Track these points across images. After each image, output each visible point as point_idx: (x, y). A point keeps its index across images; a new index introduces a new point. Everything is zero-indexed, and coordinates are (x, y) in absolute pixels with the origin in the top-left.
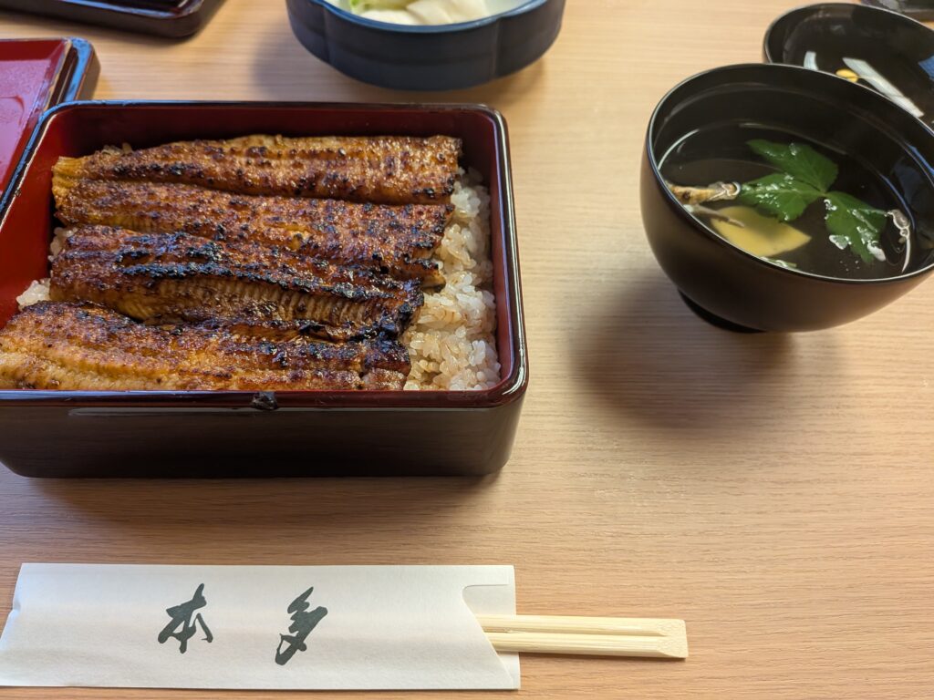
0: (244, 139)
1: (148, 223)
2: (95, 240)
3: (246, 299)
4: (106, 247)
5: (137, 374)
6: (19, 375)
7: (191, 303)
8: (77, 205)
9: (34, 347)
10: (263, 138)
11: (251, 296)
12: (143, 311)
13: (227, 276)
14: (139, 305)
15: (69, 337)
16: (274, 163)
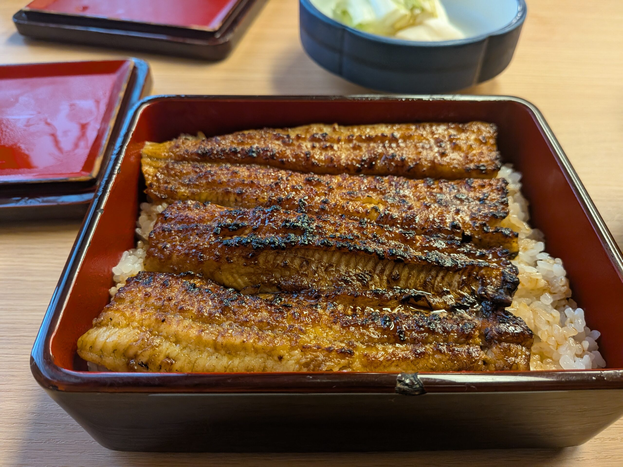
0: (306, 127)
1: (232, 198)
2: (190, 214)
3: (343, 268)
4: (201, 220)
5: (256, 351)
6: (131, 352)
7: (288, 273)
8: (166, 182)
9: (146, 323)
10: (322, 126)
11: (347, 265)
12: (239, 280)
13: (326, 247)
14: (236, 275)
15: (182, 310)
16: (335, 147)
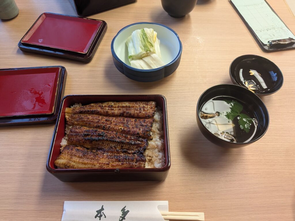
8: (71, 120)
10: (112, 103)
12: (89, 147)
16: (114, 109)
